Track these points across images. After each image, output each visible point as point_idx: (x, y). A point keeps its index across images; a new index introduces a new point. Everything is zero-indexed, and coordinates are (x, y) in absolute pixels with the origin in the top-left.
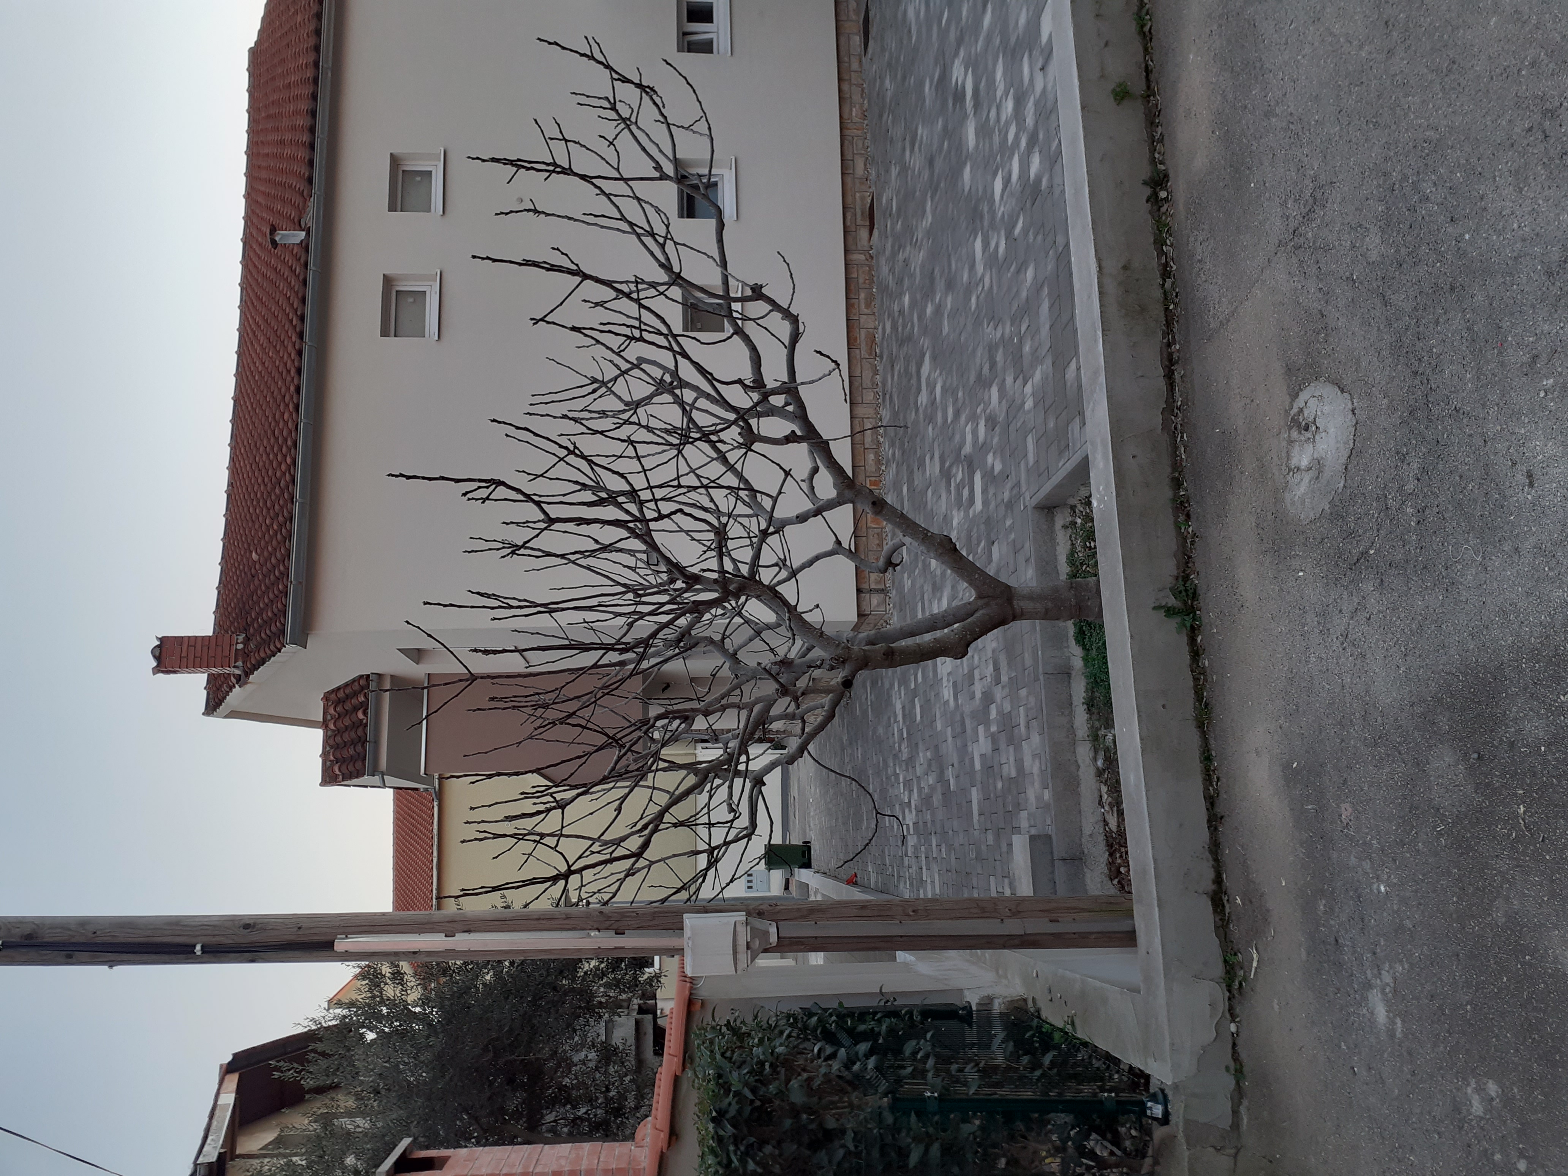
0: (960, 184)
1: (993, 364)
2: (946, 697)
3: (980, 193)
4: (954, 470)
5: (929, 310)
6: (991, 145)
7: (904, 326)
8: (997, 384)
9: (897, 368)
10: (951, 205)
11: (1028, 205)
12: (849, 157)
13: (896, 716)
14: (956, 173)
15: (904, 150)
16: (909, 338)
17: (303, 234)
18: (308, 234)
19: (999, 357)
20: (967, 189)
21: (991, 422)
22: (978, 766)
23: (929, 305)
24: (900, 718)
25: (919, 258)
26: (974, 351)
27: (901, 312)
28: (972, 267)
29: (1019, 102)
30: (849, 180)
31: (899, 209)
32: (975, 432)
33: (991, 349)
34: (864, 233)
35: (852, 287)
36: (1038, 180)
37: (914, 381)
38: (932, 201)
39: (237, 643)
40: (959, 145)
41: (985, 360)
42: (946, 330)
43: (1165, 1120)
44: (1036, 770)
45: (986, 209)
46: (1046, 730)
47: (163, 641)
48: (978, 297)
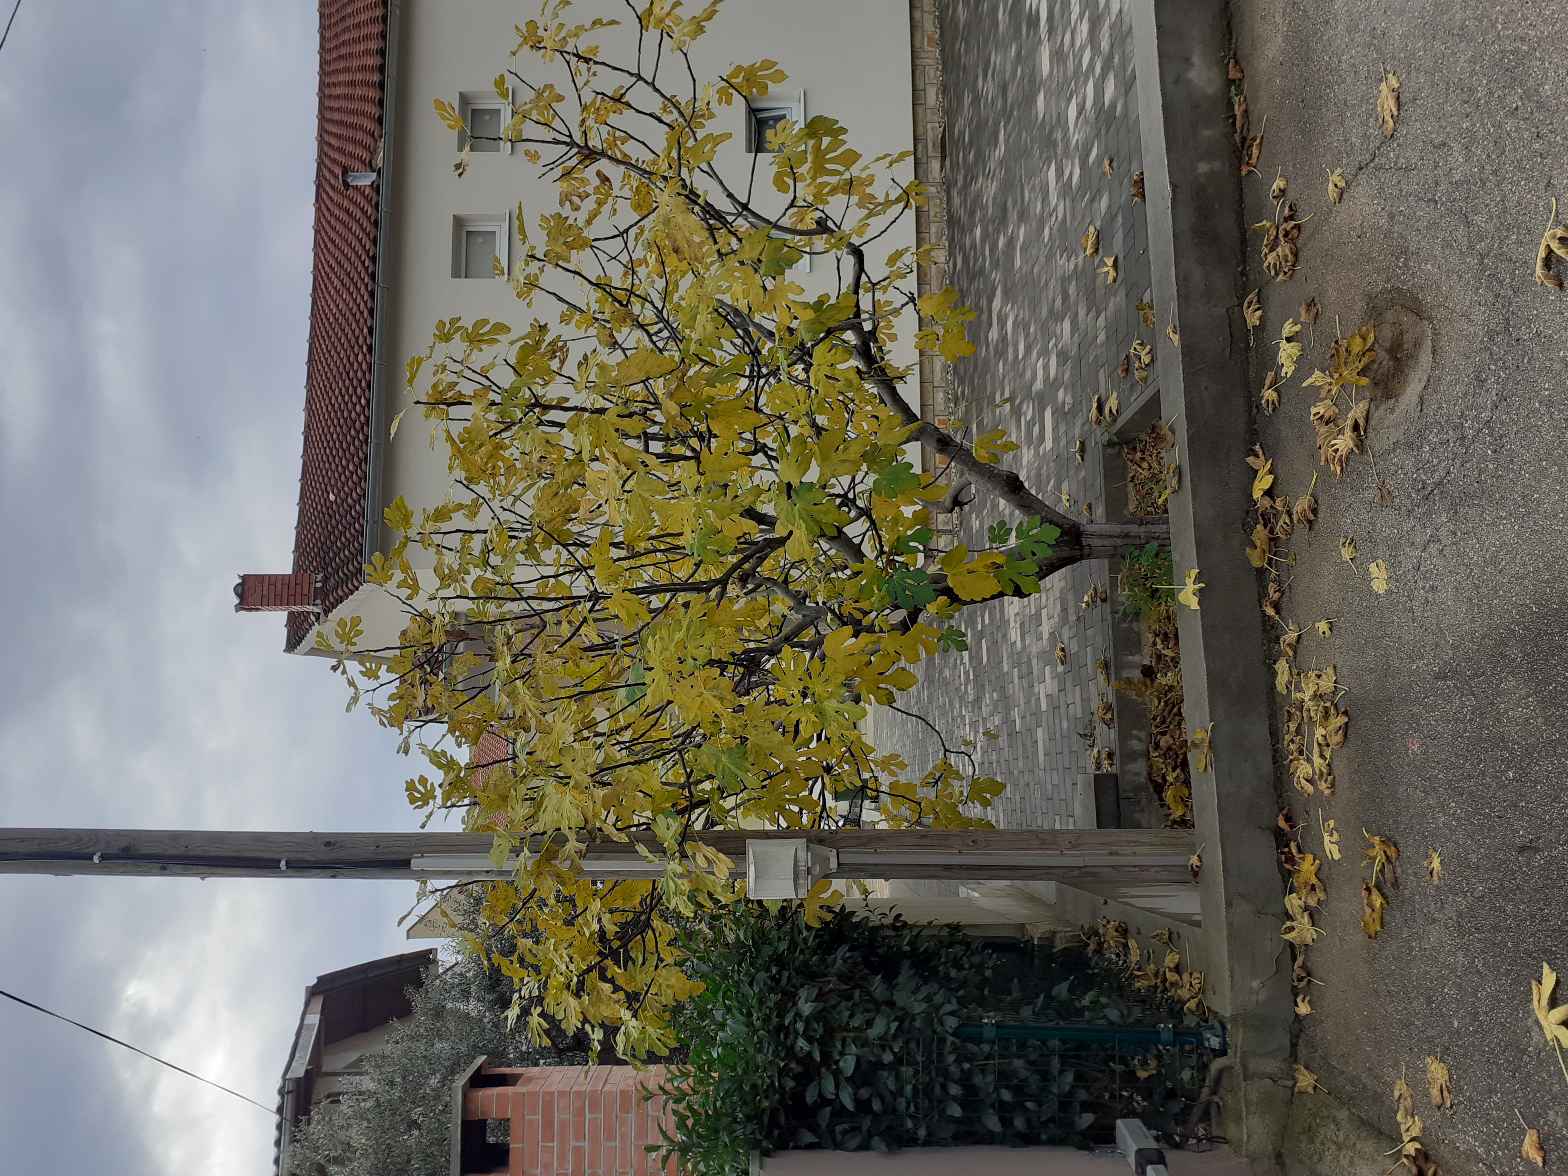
0: (1033, 112)
1: (1065, 296)
2: (1013, 639)
3: (1054, 121)
4: (1024, 408)
5: (1001, 242)
6: (1065, 71)
7: (976, 260)
8: (1070, 318)
10: (1024, 134)
11: (1103, 132)
12: (921, 87)
13: (962, 658)
14: (1030, 99)
15: (976, 77)
16: (981, 271)
17: (375, 175)
18: (379, 174)
19: (1072, 290)
20: (1041, 116)
21: (1063, 356)
22: (1044, 707)
23: (1002, 237)
25: (990, 189)
26: (1047, 283)
27: (973, 246)
28: (1046, 196)
29: (1095, 24)
30: (920, 110)
31: (970, 141)
32: (1046, 367)
33: (1064, 281)
34: (935, 165)
35: (923, 220)
36: (1113, 105)
37: (984, 317)
38: (1005, 130)
39: (316, 582)
40: (1033, 71)
41: (1057, 293)
42: (1018, 263)
43: (1223, 1051)
45: (1059, 137)
47: (245, 578)
48: (1051, 229)
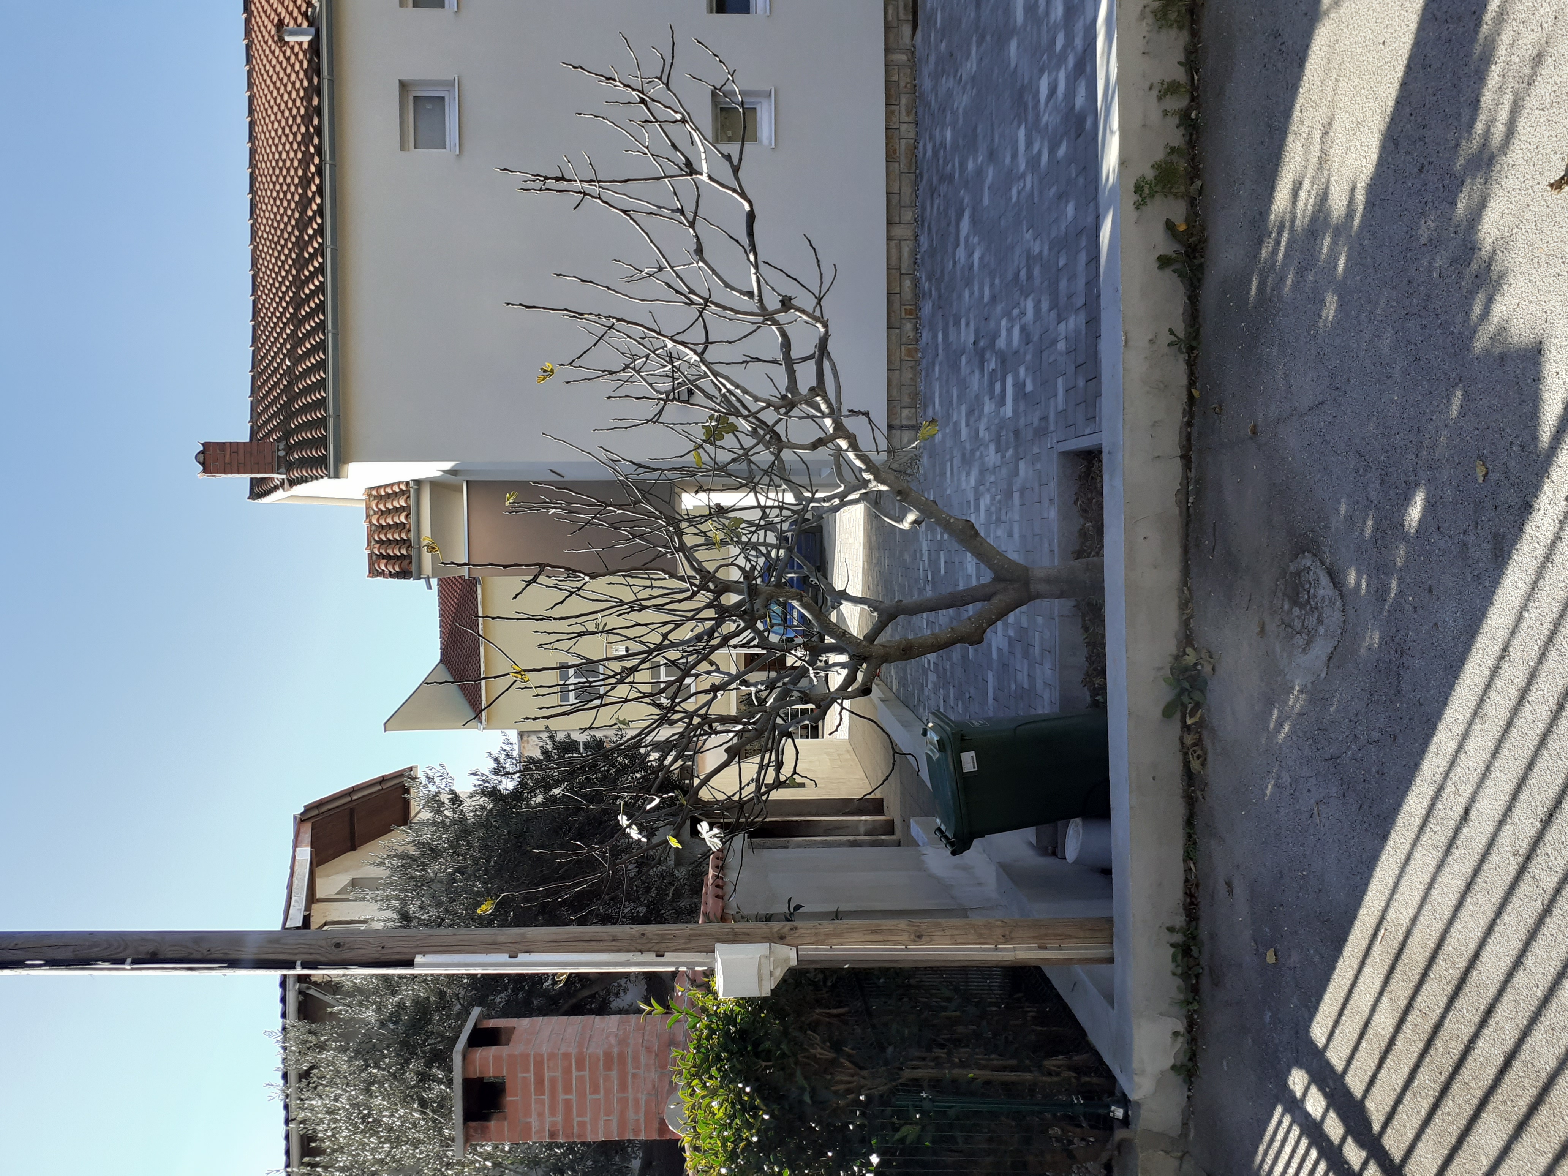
0: (1006, 53)
1: (1030, 276)
3: (1026, 81)
4: (988, 355)
5: (970, 165)
6: (1039, 36)
7: (946, 163)
8: (1033, 300)
9: (937, 202)
10: (996, 68)
13: (922, 555)
14: (1002, 37)
16: (951, 179)
17: (313, 31)
18: (318, 31)
19: (1037, 274)
20: (1013, 64)
21: (1026, 335)
22: (995, 656)
23: (971, 161)
24: (925, 558)
25: (961, 98)
26: (1013, 247)
27: (943, 144)
28: (1014, 156)
32: (1009, 332)
33: (1029, 259)
34: (907, 30)
35: (893, 92)
38: (977, 47)
39: (279, 450)
41: (1022, 265)
42: (986, 201)
43: (1126, 1122)
44: (1046, 696)
45: (1030, 104)
46: (1058, 666)
47: (206, 446)
48: (1019, 193)
